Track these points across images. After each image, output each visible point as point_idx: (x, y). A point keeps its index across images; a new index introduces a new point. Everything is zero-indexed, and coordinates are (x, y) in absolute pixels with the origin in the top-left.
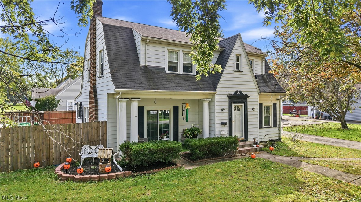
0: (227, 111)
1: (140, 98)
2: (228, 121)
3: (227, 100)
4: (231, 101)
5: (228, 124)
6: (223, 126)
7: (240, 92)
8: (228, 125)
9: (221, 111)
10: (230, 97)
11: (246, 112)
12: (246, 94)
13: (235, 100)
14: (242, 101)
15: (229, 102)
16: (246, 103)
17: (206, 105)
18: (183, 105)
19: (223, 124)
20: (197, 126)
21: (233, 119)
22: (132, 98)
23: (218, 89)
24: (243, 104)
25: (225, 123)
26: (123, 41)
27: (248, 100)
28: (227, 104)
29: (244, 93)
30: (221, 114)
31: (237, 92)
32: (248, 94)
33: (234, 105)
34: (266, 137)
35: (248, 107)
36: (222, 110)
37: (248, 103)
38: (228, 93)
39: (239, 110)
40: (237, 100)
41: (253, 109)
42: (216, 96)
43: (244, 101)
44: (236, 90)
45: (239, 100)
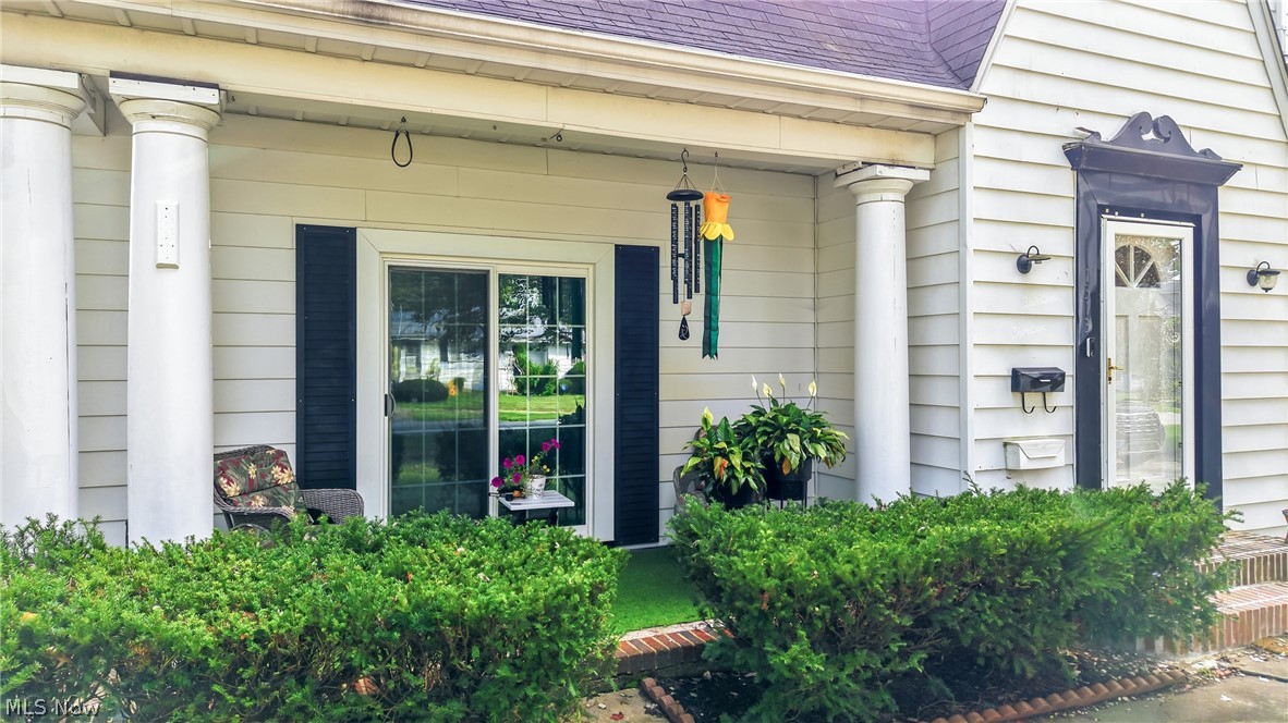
0: (1058, 272)
2: (1065, 363)
3: (1065, 182)
4: (1090, 195)
5: (1070, 384)
6: (1033, 399)
7: (1167, 126)
8: (1066, 397)
9: (1017, 278)
10: (1084, 157)
11: (1212, 294)
12: (1209, 153)
13: (1126, 188)
14: (1182, 202)
15: (1080, 199)
16: (1205, 220)
17: (882, 222)
18: (681, 205)
19: (1028, 383)
20: (808, 395)
21: (1111, 348)
23: (988, 81)
24: (1184, 233)
25: (1055, 381)
27: (1227, 199)
28: (1065, 214)
29: (1198, 143)
30: (1009, 301)
31: (1138, 123)
32: (1227, 151)
33: (1114, 230)
35: (1228, 256)
36: (1024, 265)
37: (1227, 228)
38: (1067, 126)
39: (1152, 279)
40: (1136, 188)
41: (1253, 278)
42: (976, 141)
43: (1195, 204)
44: (1133, 106)
45: (1157, 195)
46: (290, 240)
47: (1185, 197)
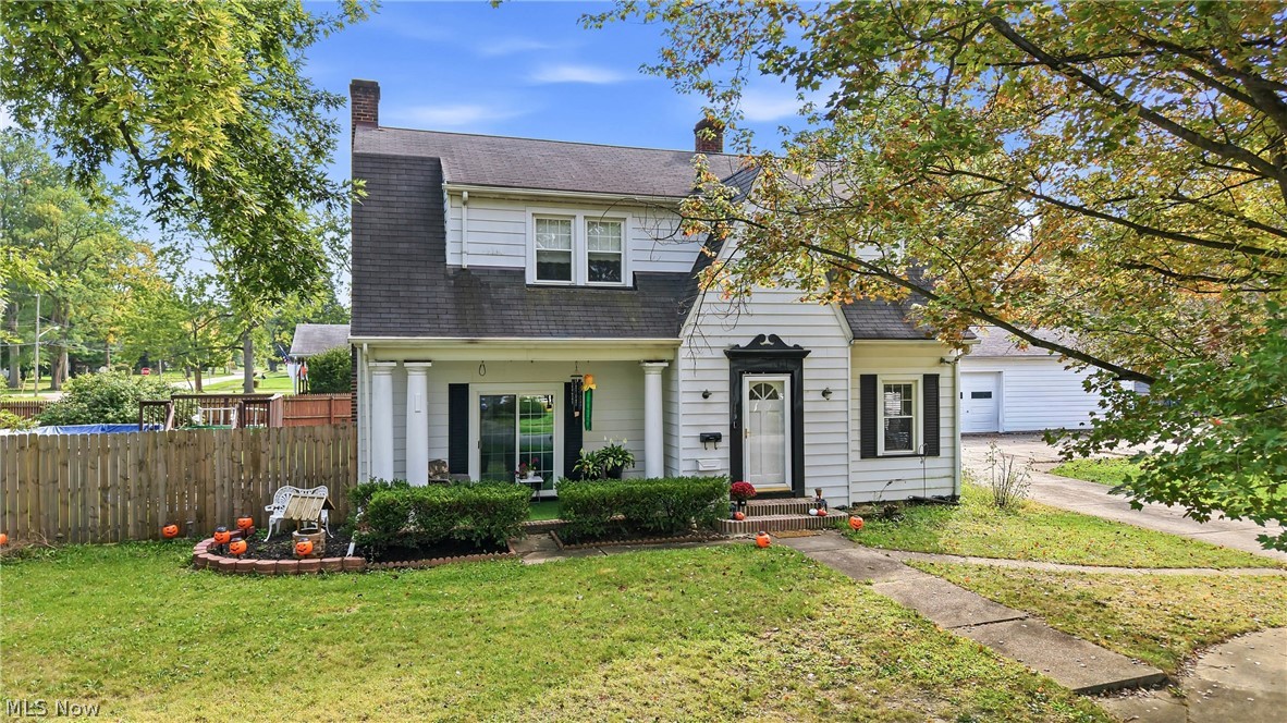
0: (722, 399)
1: (430, 361)
2: (725, 432)
3: (726, 364)
4: (736, 367)
5: (727, 439)
6: (710, 445)
7: (774, 338)
8: (725, 442)
9: (702, 400)
10: (734, 355)
11: (799, 403)
12: (796, 346)
13: (755, 363)
14: (783, 367)
15: (732, 370)
16: (796, 372)
17: (653, 381)
19: (709, 439)
20: (625, 444)
21: (746, 425)
22: (406, 361)
23: (686, 331)
24: (786, 378)
25: (717, 438)
26: (406, 199)
27: (806, 363)
28: (726, 376)
29: (789, 343)
30: (700, 409)
31: (761, 338)
32: (803, 343)
33: (748, 381)
34: (891, 487)
35: (806, 386)
36: (706, 395)
37: (806, 375)
38: (727, 343)
39: (775, 396)
40: (760, 363)
41: (825, 393)
42: (683, 353)
43: (790, 366)
44: (757, 332)
45: (769, 365)
46: (446, 390)
47: (785, 364)
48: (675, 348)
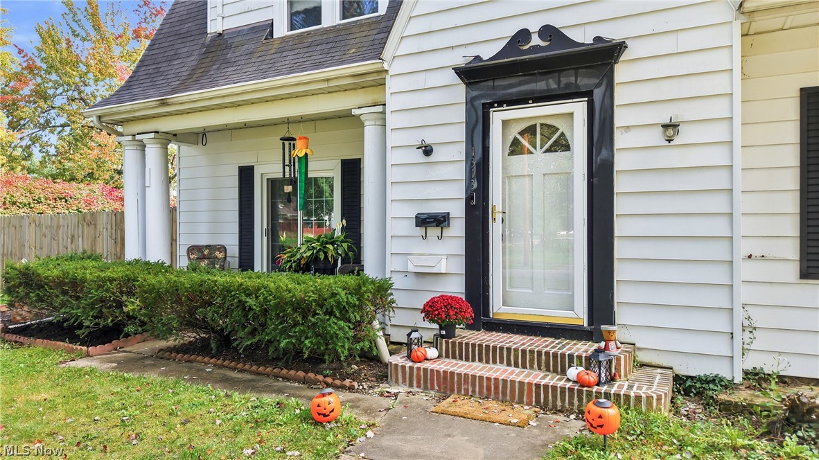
0: (455, 154)
3: (460, 92)
4: (479, 98)
5: (460, 222)
6: (434, 232)
7: (548, 32)
8: (457, 228)
10: (471, 74)
11: (604, 154)
12: (598, 39)
13: (511, 86)
14: (568, 85)
15: (470, 102)
16: (598, 94)
19: (432, 221)
21: (494, 198)
24: (579, 108)
28: (460, 114)
29: (583, 36)
30: (418, 174)
31: (524, 35)
32: (612, 33)
33: (503, 118)
35: (621, 118)
36: (428, 151)
37: (621, 96)
38: (460, 58)
40: (520, 84)
43: (584, 82)
44: (511, 29)
45: (540, 86)
47: (573, 79)
48: (378, 81)
